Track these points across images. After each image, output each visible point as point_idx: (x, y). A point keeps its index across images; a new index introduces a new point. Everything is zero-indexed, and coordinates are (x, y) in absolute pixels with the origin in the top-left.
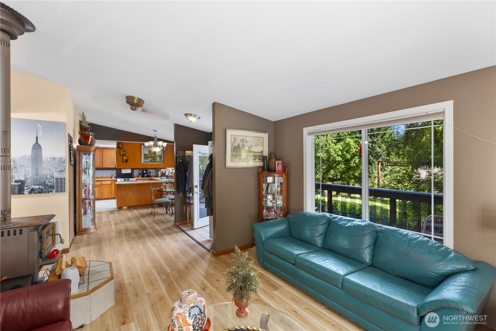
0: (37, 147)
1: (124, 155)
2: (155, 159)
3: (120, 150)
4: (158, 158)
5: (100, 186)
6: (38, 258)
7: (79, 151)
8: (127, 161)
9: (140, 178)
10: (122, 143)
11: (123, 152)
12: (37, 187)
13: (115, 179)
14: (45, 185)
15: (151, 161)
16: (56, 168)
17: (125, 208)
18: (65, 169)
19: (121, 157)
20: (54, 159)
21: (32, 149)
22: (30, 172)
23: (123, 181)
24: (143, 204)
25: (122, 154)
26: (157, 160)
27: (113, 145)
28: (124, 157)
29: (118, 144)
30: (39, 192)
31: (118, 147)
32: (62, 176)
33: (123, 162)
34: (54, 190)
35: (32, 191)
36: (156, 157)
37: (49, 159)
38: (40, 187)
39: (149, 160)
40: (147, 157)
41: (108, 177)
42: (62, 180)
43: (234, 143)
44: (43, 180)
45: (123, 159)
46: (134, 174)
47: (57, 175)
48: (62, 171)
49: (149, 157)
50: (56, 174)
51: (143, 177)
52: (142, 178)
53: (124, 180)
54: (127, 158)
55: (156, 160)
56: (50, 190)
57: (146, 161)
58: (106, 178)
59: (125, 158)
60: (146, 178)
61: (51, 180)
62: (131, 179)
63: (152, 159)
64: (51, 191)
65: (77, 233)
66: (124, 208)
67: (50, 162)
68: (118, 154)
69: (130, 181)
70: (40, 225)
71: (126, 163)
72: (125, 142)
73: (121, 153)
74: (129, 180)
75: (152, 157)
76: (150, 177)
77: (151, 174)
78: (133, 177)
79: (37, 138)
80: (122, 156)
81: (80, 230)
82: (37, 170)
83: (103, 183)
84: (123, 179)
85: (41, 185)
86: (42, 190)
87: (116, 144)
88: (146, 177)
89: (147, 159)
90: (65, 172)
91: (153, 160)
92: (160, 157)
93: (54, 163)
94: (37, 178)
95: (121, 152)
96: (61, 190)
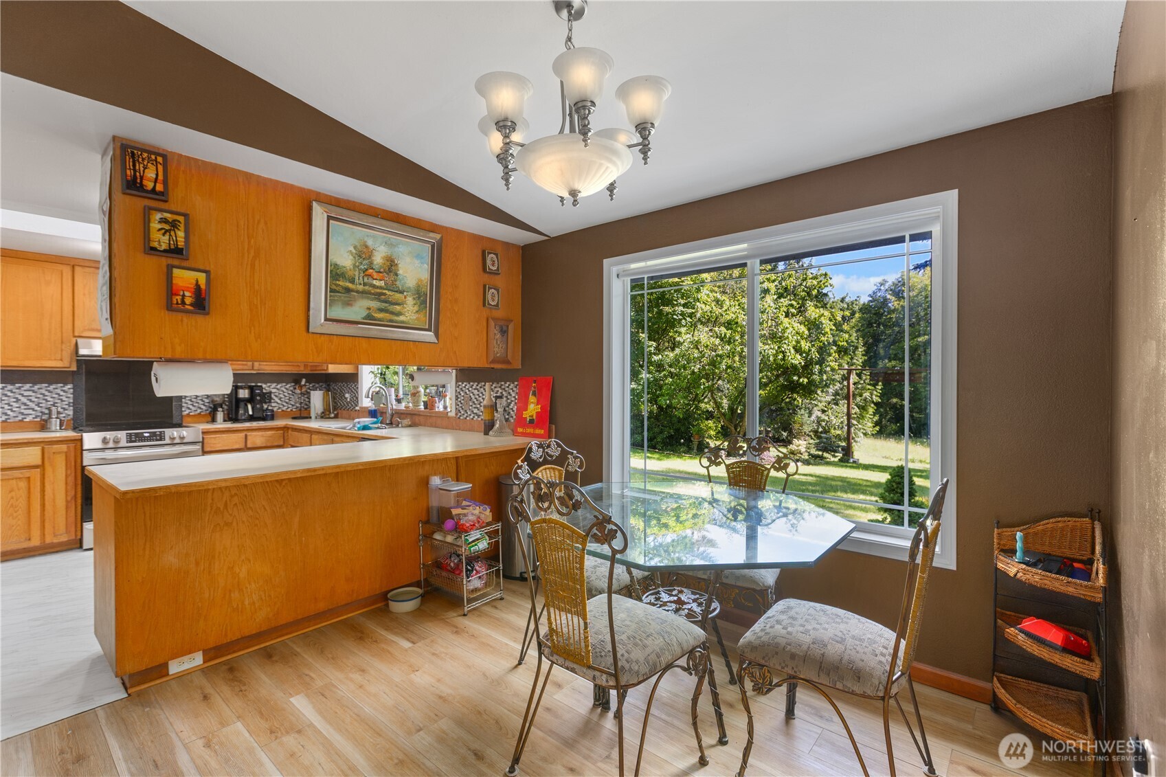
1: (175, 252)
2: (391, 308)
3: (146, 212)
4: (410, 301)
8: (201, 302)
9: (220, 424)
11: (174, 225)
13: (71, 434)
15: (370, 319)
17: (188, 671)
19: (154, 265)
23: (123, 443)
24: (322, 606)
25: (159, 243)
26: (402, 318)
28: (177, 272)
33: (170, 307)
36: (398, 296)
39: (358, 310)
40: (348, 290)
41: (22, 427)
46: (181, 406)
49: (361, 288)
51: (235, 419)
52: (229, 425)
53: (132, 439)
54: (202, 278)
55: (399, 314)
57: (339, 312)
58: (5, 427)
59: (185, 278)
60: (247, 425)
62: (169, 432)
63: (374, 304)
66: (177, 665)
69: (167, 441)
71: (200, 320)
74: (161, 437)
75: (378, 296)
76: (272, 418)
77: (275, 406)
78: (175, 421)
80: (164, 261)
84: (122, 435)
88: (252, 418)
89: (348, 304)
91: (381, 310)
92: (419, 295)
95: (155, 225)
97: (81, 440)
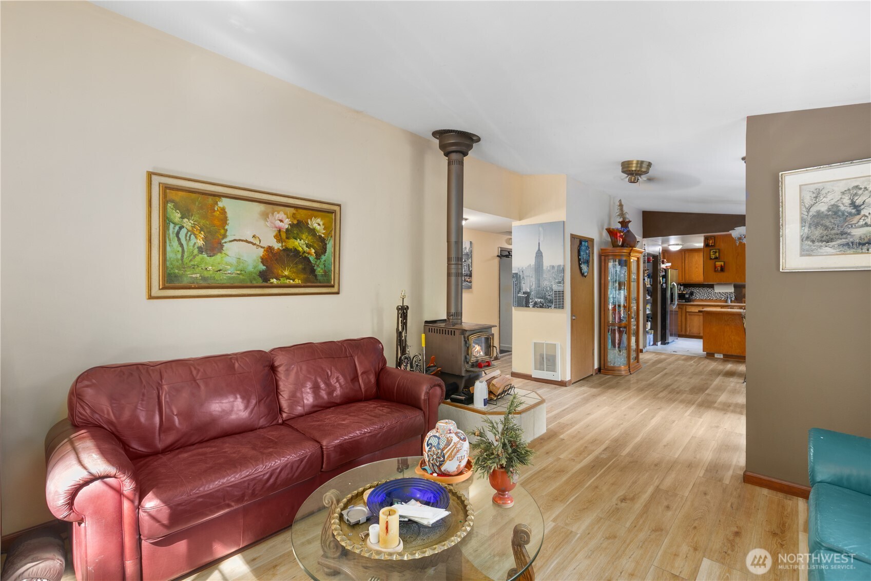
0: (539, 255)
1: (716, 258)
3: (710, 250)
6: (464, 362)
7: (605, 256)
10: (714, 237)
11: (716, 252)
12: (539, 300)
14: (544, 298)
16: (555, 279)
17: (719, 357)
18: (563, 280)
19: (711, 262)
20: (553, 267)
21: (536, 258)
22: (534, 283)
25: (713, 256)
27: (698, 242)
28: (717, 263)
29: (706, 239)
30: (541, 307)
31: (707, 245)
32: (560, 289)
34: (553, 306)
35: (535, 305)
37: (549, 268)
38: (542, 300)
42: (560, 294)
44: (544, 292)
45: (715, 267)
47: (556, 288)
48: (560, 283)
50: (554, 286)
54: (722, 263)
56: (549, 304)
59: (719, 264)
61: (550, 293)
64: (550, 307)
65: (602, 371)
66: (716, 356)
67: (549, 271)
68: (708, 258)
70: (466, 331)
71: (722, 274)
72: (720, 235)
73: (712, 256)
79: (539, 243)
80: (714, 261)
81: (606, 367)
82: (539, 280)
85: (542, 298)
86: (543, 304)
87: (702, 239)
90: (564, 283)
93: (553, 272)
94: (539, 290)
95: (712, 253)
96: (561, 306)
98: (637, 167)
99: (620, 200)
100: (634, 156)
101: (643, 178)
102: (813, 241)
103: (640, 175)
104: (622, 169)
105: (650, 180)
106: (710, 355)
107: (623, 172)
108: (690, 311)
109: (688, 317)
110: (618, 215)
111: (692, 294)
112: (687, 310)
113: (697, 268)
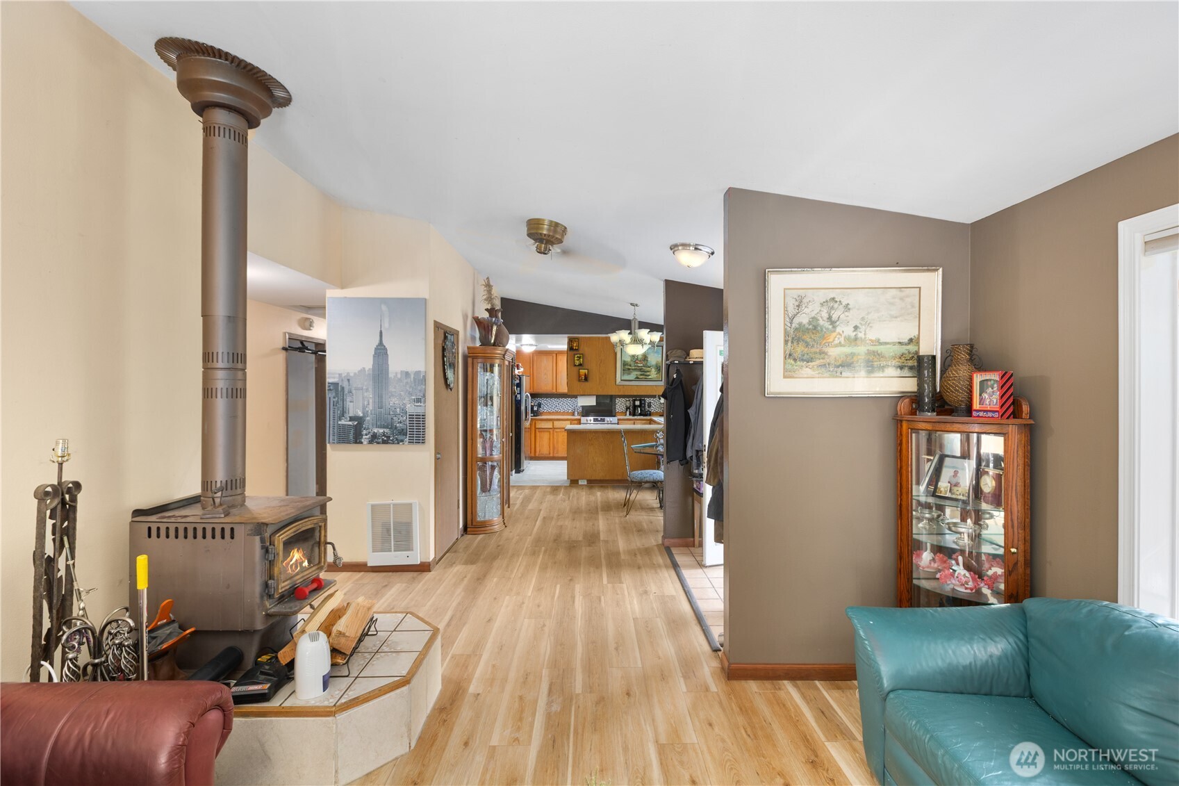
0: (381, 352)
1: (580, 365)
2: (646, 374)
3: (575, 355)
4: (653, 370)
5: (551, 431)
6: (262, 597)
7: (474, 358)
8: (586, 379)
9: (628, 417)
10: (578, 338)
11: (580, 358)
12: (381, 431)
13: (579, 417)
14: (391, 426)
15: (637, 379)
16: (411, 394)
17: (583, 483)
18: (424, 396)
19: (576, 369)
20: (407, 374)
21: (374, 357)
22: (371, 401)
23: (591, 422)
25: (577, 363)
26: (650, 377)
27: (559, 343)
29: (571, 341)
30: (384, 442)
31: (571, 348)
32: (420, 411)
33: (579, 381)
34: (407, 440)
35: (374, 439)
36: (648, 369)
37: (399, 376)
38: (386, 430)
39: (633, 376)
40: (629, 369)
41: (568, 414)
42: (419, 420)
43: (795, 316)
44: (390, 417)
45: (579, 376)
47: (411, 409)
48: (418, 400)
49: (633, 368)
50: (409, 405)
51: (634, 415)
52: (631, 417)
53: (595, 420)
55: (649, 376)
56: (400, 437)
57: (626, 377)
58: (564, 413)
59: (583, 372)
60: (639, 417)
61: (401, 419)
62: (607, 419)
63: (639, 373)
64: (402, 441)
65: (468, 529)
66: (581, 482)
67: (400, 380)
68: (571, 364)
69: (606, 422)
70: (267, 525)
71: (586, 383)
72: (586, 337)
73: (576, 361)
74: (603, 420)
75: (640, 370)
76: (650, 415)
77: (652, 409)
78: (614, 414)
79: (381, 333)
80: (578, 368)
81: (474, 524)
82: (380, 397)
83: (557, 424)
84: (592, 419)
85: (387, 427)
86: (389, 437)
87: (566, 341)
88: (640, 415)
89: (629, 374)
90: (425, 402)
91: (641, 375)
92: (658, 369)
93: (407, 383)
94: (381, 413)
95: (576, 359)
96: (419, 439)
97: (580, 420)
98: (549, 230)
99: (488, 278)
100: (548, 213)
101: (555, 249)
102: (795, 360)
103: (552, 244)
104: (528, 230)
105: (565, 252)
106: (574, 482)
107: (530, 235)
108: (540, 427)
109: (538, 434)
110: (485, 300)
111: (539, 405)
112: (537, 427)
113: (545, 374)
